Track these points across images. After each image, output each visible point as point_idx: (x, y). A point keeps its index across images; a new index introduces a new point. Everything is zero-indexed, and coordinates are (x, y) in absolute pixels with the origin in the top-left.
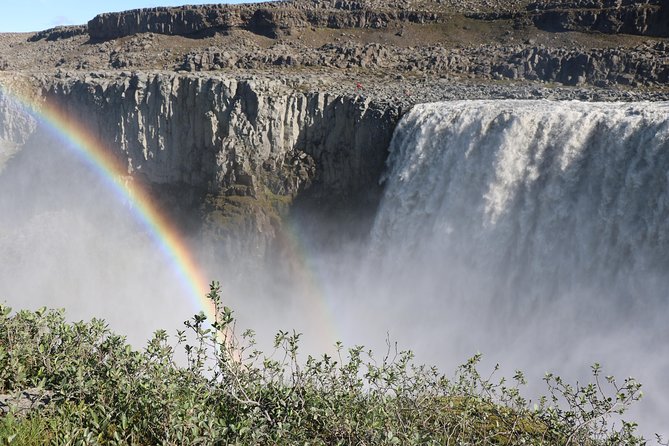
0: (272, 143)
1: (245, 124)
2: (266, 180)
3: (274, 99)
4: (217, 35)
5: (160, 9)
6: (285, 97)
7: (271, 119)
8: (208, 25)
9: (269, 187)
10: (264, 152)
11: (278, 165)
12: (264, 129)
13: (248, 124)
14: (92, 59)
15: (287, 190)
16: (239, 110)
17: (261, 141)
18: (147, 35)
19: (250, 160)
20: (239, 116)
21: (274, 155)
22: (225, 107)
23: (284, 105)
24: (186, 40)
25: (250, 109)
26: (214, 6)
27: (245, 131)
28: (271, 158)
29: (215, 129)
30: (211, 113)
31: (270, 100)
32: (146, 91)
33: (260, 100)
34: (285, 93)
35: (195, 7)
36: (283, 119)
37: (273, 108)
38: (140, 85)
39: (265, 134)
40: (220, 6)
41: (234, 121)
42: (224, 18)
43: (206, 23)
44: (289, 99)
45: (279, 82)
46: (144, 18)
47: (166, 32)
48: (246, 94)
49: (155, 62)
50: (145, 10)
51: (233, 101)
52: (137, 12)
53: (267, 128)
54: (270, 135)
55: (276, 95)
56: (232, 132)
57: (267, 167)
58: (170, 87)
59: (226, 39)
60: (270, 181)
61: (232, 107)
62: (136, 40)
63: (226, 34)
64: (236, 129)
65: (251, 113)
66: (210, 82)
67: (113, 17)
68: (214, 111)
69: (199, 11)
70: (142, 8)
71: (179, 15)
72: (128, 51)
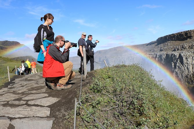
0: (188, 70)
1: (180, 65)
2: (186, 80)
3: (188, 58)
4: (188, 39)
5: (173, 34)
6: (192, 57)
7: (187, 63)
8: (185, 37)
9: (187, 82)
10: (186, 72)
11: (190, 76)
12: (186, 66)
13: (181, 65)
14: (156, 49)
15: (192, 83)
16: (179, 61)
17: (185, 69)
18: (169, 42)
19: (181, 75)
20: (179, 63)
21: (189, 73)
22: (176, 61)
23: (191, 59)
24: (179, 42)
25: (182, 61)
26: (187, 31)
27: (180, 67)
28: (188, 74)
29: (173, 67)
30: (172, 62)
31: (186, 58)
32: (159, 58)
33: (184, 58)
34: (192, 56)
35: (182, 32)
36: (191, 63)
37: (188, 60)
38: (157, 56)
39: (186, 68)
40: (188, 31)
41: (178, 64)
42: (190, 34)
43: (185, 36)
44: (192, 58)
45: (191, 53)
46: (169, 37)
47: (175, 40)
48: (181, 57)
49: (170, 49)
50: (169, 35)
51: (178, 59)
52: (167, 36)
53: (187, 66)
54: (187, 68)
55: (189, 57)
56: (177, 67)
57: (187, 77)
58: (164, 56)
59: (190, 40)
60: (188, 81)
61: (177, 61)
62: (166, 43)
63: (191, 39)
64: (178, 66)
65: (182, 62)
66: (172, 54)
67: (162, 38)
68: (173, 62)
69: (183, 33)
70: (168, 35)
71: (177, 35)
72: (164, 46)
